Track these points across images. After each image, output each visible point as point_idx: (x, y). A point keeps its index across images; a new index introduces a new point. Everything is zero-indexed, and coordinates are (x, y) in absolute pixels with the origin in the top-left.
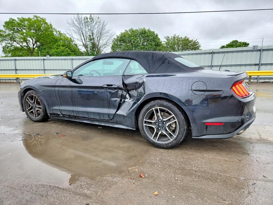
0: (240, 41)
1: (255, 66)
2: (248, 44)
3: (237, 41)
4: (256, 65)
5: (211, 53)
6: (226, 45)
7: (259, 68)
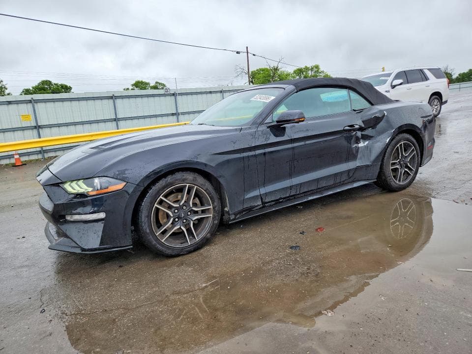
0: (56, 83)
1: (172, 116)
2: (70, 88)
3: (50, 82)
4: (173, 114)
5: (111, 98)
6: (33, 88)
7: (178, 118)
